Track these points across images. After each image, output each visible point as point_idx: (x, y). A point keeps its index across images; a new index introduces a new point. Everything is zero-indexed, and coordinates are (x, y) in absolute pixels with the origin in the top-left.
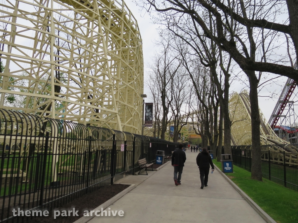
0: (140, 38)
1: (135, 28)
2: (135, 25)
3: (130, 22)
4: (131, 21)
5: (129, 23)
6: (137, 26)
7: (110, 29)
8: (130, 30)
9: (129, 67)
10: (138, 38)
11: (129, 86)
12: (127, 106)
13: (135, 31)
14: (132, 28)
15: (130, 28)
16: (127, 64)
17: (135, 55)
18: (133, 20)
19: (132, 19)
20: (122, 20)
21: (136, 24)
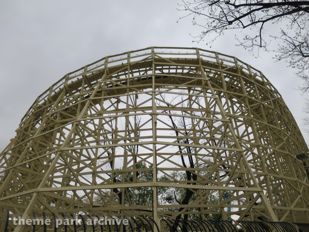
0: (273, 89)
1: (262, 80)
2: (261, 77)
3: (251, 75)
4: (253, 74)
5: (250, 77)
6: (263, 76)
7: (227, 90)
8: (254, 83)
9: (269, 126)
10: (271, 90)
11: (279, 150)
12: (285, 179)
13: (263, 83)
14: (258, 81)
15: (254, 82)
16: (265, 123)
17: (274, 109)
18: (255, 72)
19: (253, 71)
20: (240, 77)
21: (261, 75)
